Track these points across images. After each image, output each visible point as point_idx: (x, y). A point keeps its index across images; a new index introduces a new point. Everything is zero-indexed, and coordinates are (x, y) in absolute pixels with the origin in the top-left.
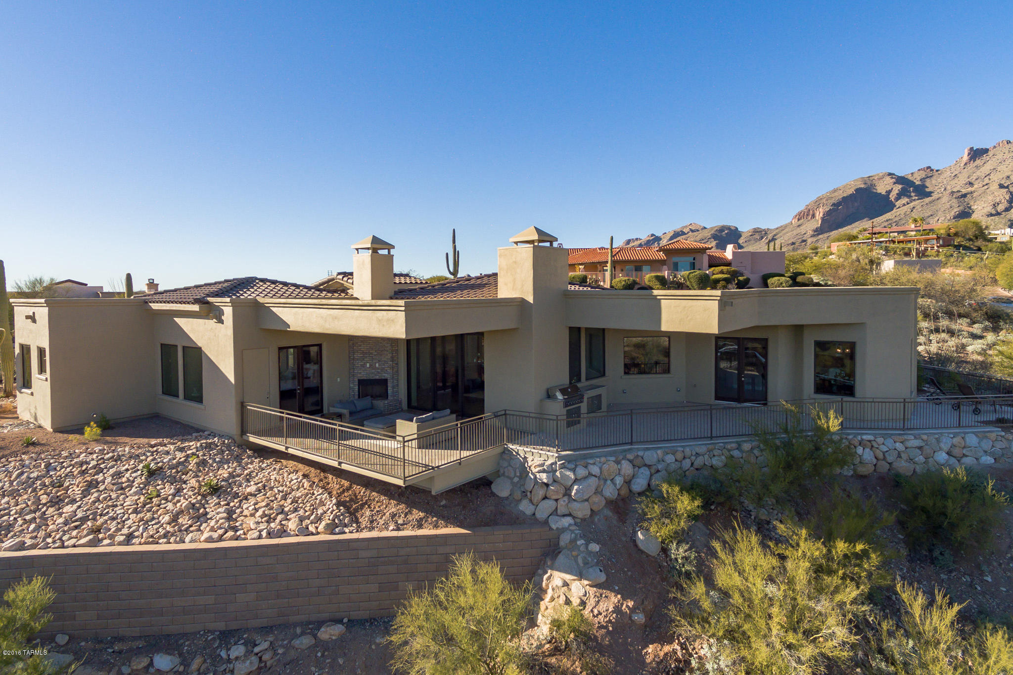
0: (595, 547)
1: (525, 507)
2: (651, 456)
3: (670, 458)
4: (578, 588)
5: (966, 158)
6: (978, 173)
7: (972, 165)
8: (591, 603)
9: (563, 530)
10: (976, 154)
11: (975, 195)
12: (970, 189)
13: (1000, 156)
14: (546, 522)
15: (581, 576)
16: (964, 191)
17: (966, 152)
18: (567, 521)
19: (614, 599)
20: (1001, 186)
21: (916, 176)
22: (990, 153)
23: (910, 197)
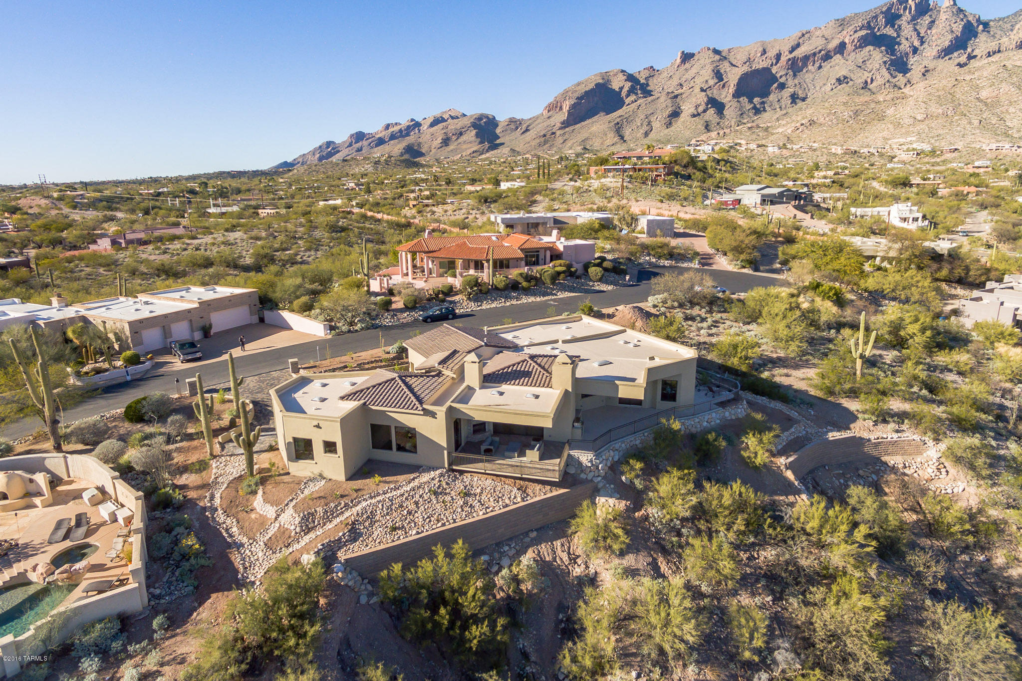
0: (612, 486)
1: (583, 476)
2: (617, 446)
3: (623, 445)
4: (611, 501)
5: (679, 61)
6: (686, 76)
7: (683, 68)
8: (617, 505)
9: (599, 482)
10: (687, 57)
11: (684, 96)
12: (680, 91)
13: (702, 61)
14: (592, 480)
15: (611, 497)
16: (676, 93)
17: (679, 55)
18: (600, 479)
19: (624, 502)
20: (703, 90)
21: (642, 74)
22: (696, 58)
23: (637, 94)
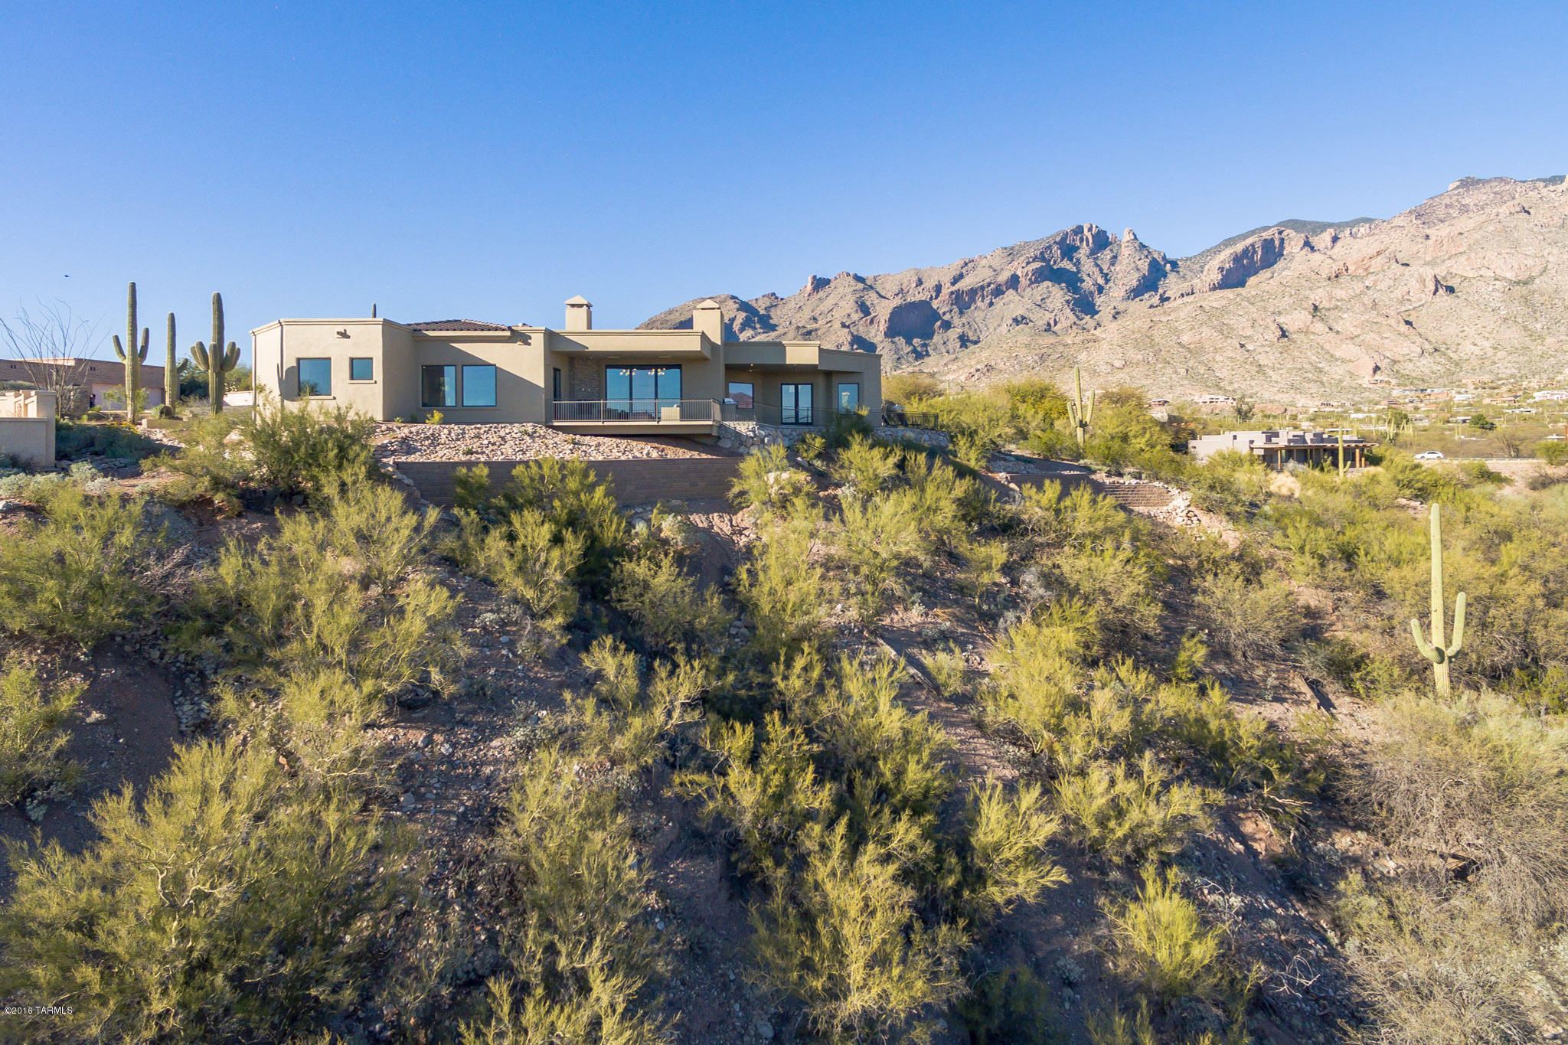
5: (809, 288)
6: (821, 308)
7: (816, 296)
10: (820, 284)
11: (820, 332)
12: (815, 326)
13: (841, 290)
16: (809, 327)
17: (810, 281)
20: (844, 325)
21: (760, 302)
22: (832, 285)
23: (754, 328)
